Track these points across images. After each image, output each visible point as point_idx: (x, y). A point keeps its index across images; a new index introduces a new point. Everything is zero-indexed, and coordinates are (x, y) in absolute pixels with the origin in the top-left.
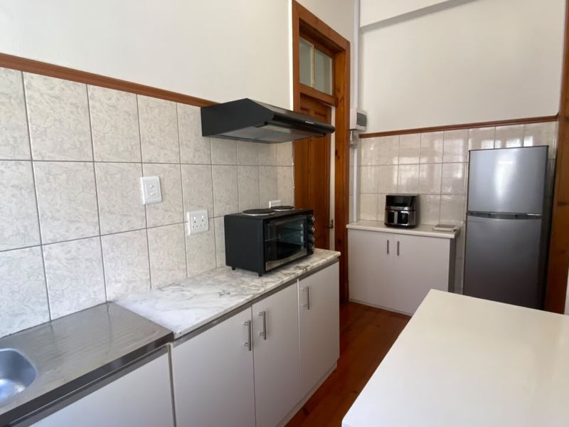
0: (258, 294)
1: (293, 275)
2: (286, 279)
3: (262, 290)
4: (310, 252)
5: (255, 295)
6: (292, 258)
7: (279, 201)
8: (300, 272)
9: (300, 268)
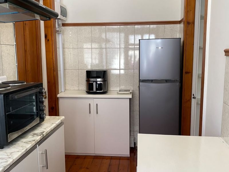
0: (7, 166)
1: (34, 142)
2: (29, 146)
3: (10, 161)
4: (42, 119)
5: (5, 167)
6: (28, 128)
7: (5, 76)
8: (38, 138)
9: (37, 135)
